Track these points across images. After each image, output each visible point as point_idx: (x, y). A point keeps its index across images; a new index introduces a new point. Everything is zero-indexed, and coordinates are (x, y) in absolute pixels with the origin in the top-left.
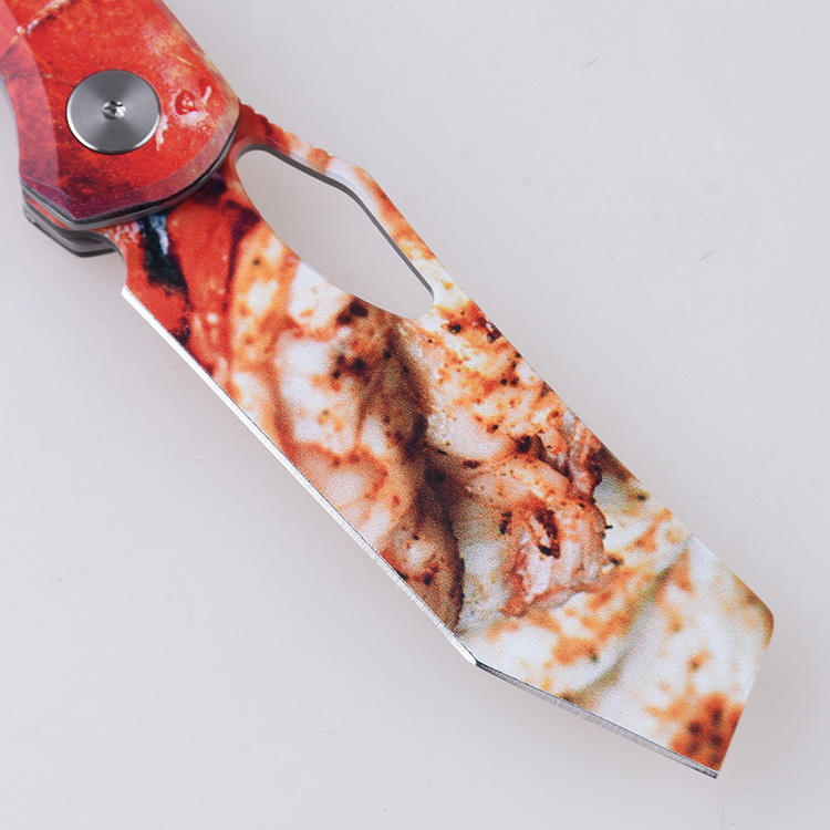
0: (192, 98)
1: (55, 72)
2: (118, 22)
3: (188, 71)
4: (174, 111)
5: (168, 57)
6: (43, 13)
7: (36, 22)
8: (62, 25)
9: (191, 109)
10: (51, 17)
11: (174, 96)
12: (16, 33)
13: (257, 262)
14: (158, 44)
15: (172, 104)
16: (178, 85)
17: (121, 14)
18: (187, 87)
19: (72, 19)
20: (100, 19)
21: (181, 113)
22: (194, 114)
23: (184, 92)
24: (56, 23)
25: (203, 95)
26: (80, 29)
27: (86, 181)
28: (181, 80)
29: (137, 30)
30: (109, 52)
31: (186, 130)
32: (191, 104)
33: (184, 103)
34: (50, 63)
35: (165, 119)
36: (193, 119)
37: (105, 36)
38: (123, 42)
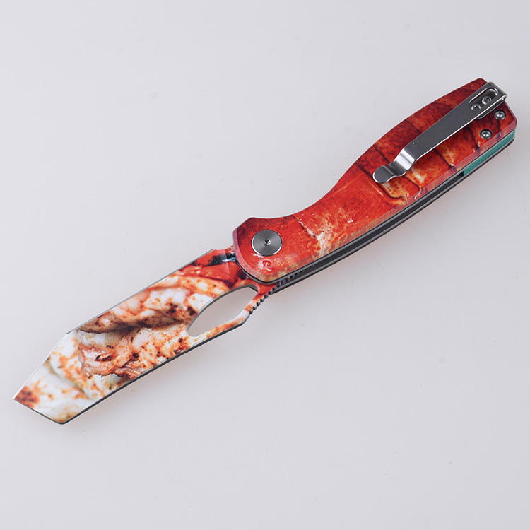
0: (268, 266)
1: (284, 228)
2: (299, 247)
3: (278, 265)
4: (265, 260)
5: (284, 260)
6: (306, 227)
7: (302, 224)
8: (300, 232)
9: (264, 265)
10: (303, 229)
11: (270, 261)
12: (300, 218)
13: (215, 286)
14: (289, 258)
15: (267, 260)
16: (274, 262)
17: (302, 249)
18: (273, 264)
19: (302, 235)
20: (301, 242)
21: (263, 262)
23: (271, 263)
24: (301, 230)
25: (269, 269)
26: (298, 236)
27: (243, 233)
29: (295, 252)
30: (289, 244)
31: (257, 263)
32: (266, 265)
33: (267, 263)
34: (287, 227)
35: (262, 257)
36: (261, 265)
37: (294, 243)
38: (292, 248)
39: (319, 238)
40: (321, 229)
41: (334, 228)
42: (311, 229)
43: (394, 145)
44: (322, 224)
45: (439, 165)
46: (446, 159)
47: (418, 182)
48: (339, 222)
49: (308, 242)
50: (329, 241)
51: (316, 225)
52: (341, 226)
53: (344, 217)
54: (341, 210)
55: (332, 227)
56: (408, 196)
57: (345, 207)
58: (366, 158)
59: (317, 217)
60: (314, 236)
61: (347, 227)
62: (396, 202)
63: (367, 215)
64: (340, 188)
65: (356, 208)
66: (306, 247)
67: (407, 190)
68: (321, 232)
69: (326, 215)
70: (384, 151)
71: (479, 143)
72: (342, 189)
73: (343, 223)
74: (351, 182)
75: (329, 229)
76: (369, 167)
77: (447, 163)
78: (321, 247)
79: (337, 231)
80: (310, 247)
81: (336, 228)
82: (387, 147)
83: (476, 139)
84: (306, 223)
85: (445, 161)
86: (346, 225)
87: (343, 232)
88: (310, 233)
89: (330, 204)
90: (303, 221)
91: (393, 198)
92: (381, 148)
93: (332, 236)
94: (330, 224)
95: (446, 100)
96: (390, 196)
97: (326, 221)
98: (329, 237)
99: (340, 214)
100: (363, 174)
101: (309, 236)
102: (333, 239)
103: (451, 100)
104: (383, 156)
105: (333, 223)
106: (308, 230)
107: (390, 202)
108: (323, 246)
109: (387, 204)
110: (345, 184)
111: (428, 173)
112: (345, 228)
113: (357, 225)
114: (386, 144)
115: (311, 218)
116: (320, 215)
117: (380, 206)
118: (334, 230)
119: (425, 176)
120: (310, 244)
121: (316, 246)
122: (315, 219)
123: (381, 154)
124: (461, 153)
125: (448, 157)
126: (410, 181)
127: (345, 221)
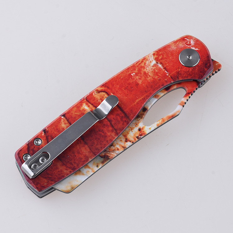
0: (187, 42)
1: (178, 68)
2: (167, 55)
3: (180, 43)
4: (190, 46)
5: (177, 46)
6: (164, 70)
7: (166, 71)
8: (167, 66)
9: (190, 42)
10: (165, 68)
11: (186, 46)
12: (168, 76)
14: (174, 48)
15: (188, 46)
16: (184, 44)
17: (165, 54)
18: (184, 43)
19: (166, 64)
20: (166, 58)
21: (191, 44)
22: (191, 42)
23: (185, 44)
24: (166, 67)
25: (187, 40)
26: (168, 63)
27: (206, 64)
28: (183, 44)
29: (169, 51)
30: (174, 57)
31: (195, 44)
32: (189, 43)
33: (188, 44)
34: (176, 69)
35: (192, 48)
36: (192, 42)
37: (171, 58)
38: (172, 54)
39: (154, 62)
40: (153, 68)
41: (144, 69)
42: (160, 68)
43: (103, 132)
44: (152, 71)
45: (72, 117)
46: (67, 122)
47: (87, 104)
48: (141, 73)
49: (162, 59)
50: (147, 60)
51: (156, 71)
52: (140, 70)
53: (137, 77)
54: (140, 82)
55: (145, 70)
56: (94, 94)
57: (137, 84)
58: (123, 124)
59: (156, 77)
60: (157, 63)
61: (135, 70)
62: (102, 88)
63: (122, 79)
64: (141, 100)
65: (129, 84)
66: (163, 56)
67: (95, 98)
68: (153, 66)
69: (150, 78)
70: (110, 128)
71: (43, 135)
72: (140, 99)
73: (138, 73)
74: (134, 104)
75: (147, 68)
76: (121, 115)
77: (66, 118)
78: (152, 56)
79: (142, 67)
80: (160, 55)
81: (143, 69)
82: (109, 131)
83: (45, 138)
84: (164, 73)
85: (68, 120)
86: (136, 71)
87: (138, 66)
88: (160, 66)
89: (148, 87)
90: (165, 74)
91: (104, 92)
92: (112, 131)
93: (145, 64)
94: (147, 72)
95: (65, 171)
96: (106, 93)
97: (149, 74)
98: (147, 62)
99: (140, 79)
100: (125, 110)
101: (161, 63)
102: (144, 61)
103: (61, 171)
104: (111, 124)
105: (145, 73)
106: (162, 67)
107: (106, 88)
108: (151, 57)
109: (108, 88)
110: (138, 103)
111: (80, 111)
112: (137, 69)
113: (128, 71)
114: (109, 134)
115: (160, 76)
116: (154, 79)
117: (113, 85)
118: (144, 68)
119: (82, 108)
120: (160, 58)
121: (156, 56)
122: (158, 75)
123: (112, 126)
124: (56, 126)
125: (65, 124)
126: (92, 105)
127: (136, 74)
